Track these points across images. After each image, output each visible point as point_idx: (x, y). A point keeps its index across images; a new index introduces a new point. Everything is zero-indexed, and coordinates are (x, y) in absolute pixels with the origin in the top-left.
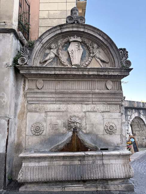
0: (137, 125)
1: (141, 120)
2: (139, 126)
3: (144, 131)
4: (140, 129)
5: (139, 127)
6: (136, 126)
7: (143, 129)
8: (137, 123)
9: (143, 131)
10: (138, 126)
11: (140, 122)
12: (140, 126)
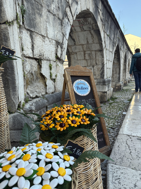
0: (83, 53)
1: (95, 36)
2: (87, 55)
3: (95, 67)
4: (89, 61)
5: (87, 57)
6: (80, 56)
7: (94, 63)
8: (82, 45)
9: (93, 67)
10: (85, 54)
11: (90, 41)
12: (90, 55)
